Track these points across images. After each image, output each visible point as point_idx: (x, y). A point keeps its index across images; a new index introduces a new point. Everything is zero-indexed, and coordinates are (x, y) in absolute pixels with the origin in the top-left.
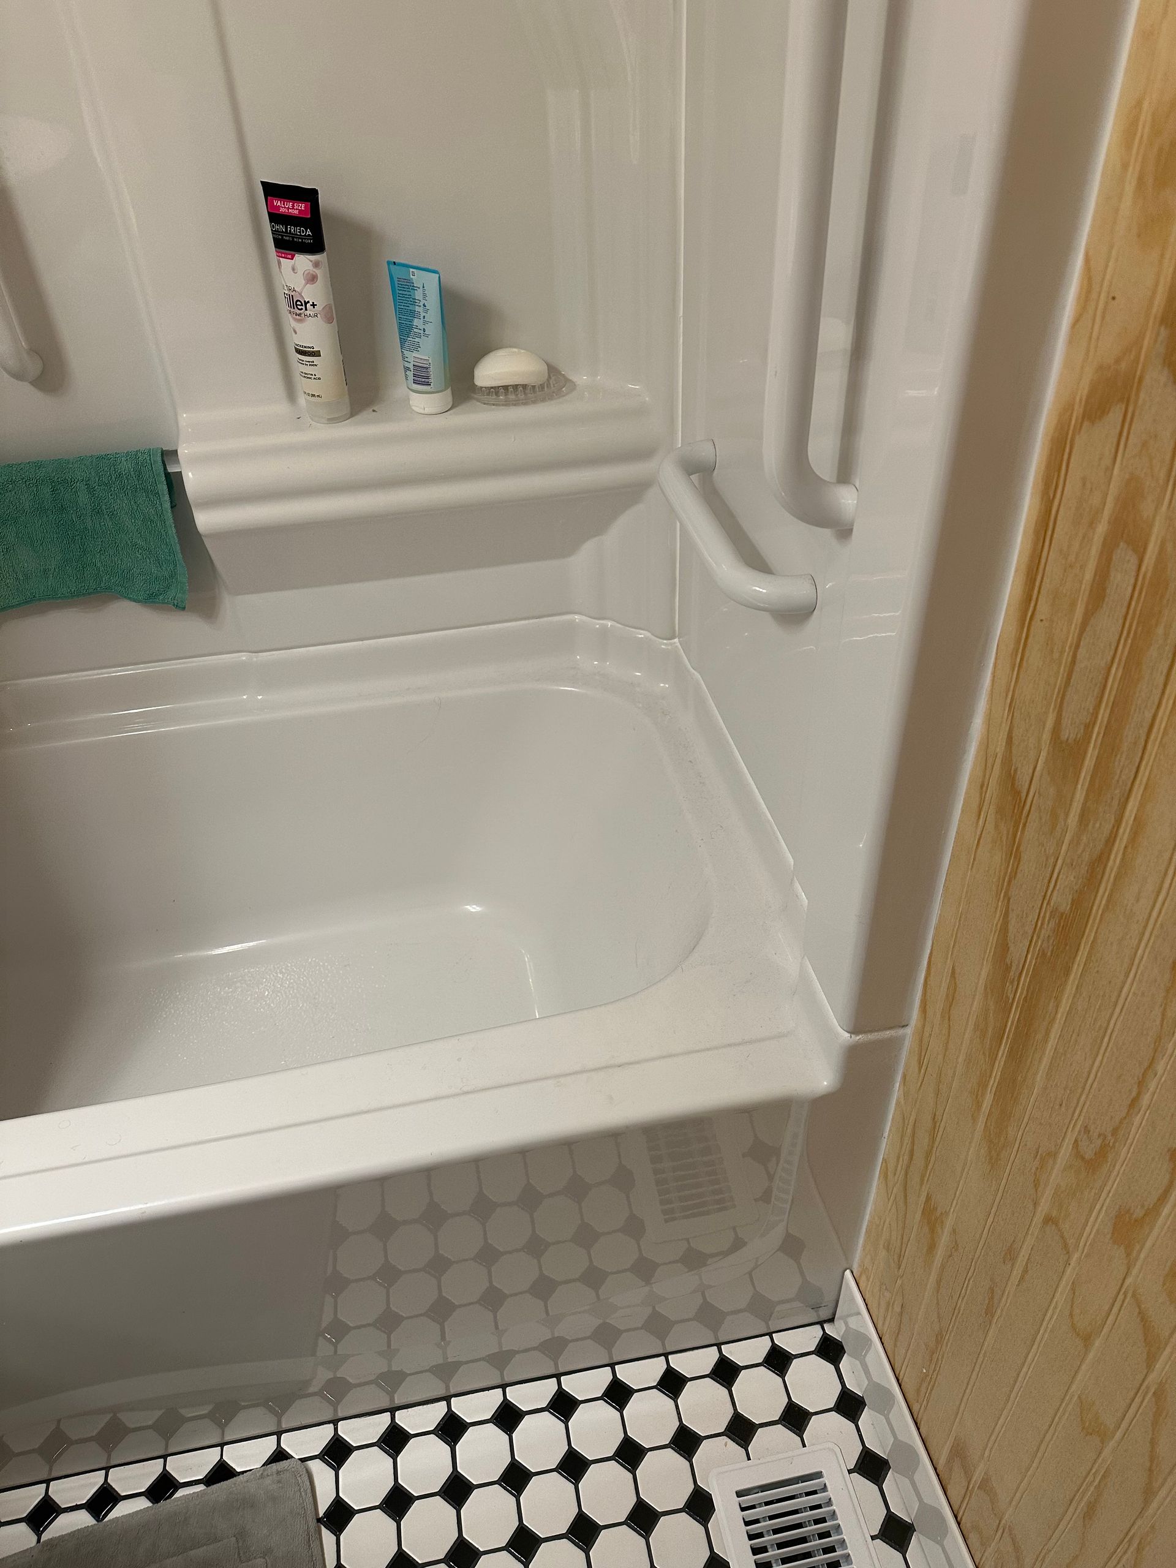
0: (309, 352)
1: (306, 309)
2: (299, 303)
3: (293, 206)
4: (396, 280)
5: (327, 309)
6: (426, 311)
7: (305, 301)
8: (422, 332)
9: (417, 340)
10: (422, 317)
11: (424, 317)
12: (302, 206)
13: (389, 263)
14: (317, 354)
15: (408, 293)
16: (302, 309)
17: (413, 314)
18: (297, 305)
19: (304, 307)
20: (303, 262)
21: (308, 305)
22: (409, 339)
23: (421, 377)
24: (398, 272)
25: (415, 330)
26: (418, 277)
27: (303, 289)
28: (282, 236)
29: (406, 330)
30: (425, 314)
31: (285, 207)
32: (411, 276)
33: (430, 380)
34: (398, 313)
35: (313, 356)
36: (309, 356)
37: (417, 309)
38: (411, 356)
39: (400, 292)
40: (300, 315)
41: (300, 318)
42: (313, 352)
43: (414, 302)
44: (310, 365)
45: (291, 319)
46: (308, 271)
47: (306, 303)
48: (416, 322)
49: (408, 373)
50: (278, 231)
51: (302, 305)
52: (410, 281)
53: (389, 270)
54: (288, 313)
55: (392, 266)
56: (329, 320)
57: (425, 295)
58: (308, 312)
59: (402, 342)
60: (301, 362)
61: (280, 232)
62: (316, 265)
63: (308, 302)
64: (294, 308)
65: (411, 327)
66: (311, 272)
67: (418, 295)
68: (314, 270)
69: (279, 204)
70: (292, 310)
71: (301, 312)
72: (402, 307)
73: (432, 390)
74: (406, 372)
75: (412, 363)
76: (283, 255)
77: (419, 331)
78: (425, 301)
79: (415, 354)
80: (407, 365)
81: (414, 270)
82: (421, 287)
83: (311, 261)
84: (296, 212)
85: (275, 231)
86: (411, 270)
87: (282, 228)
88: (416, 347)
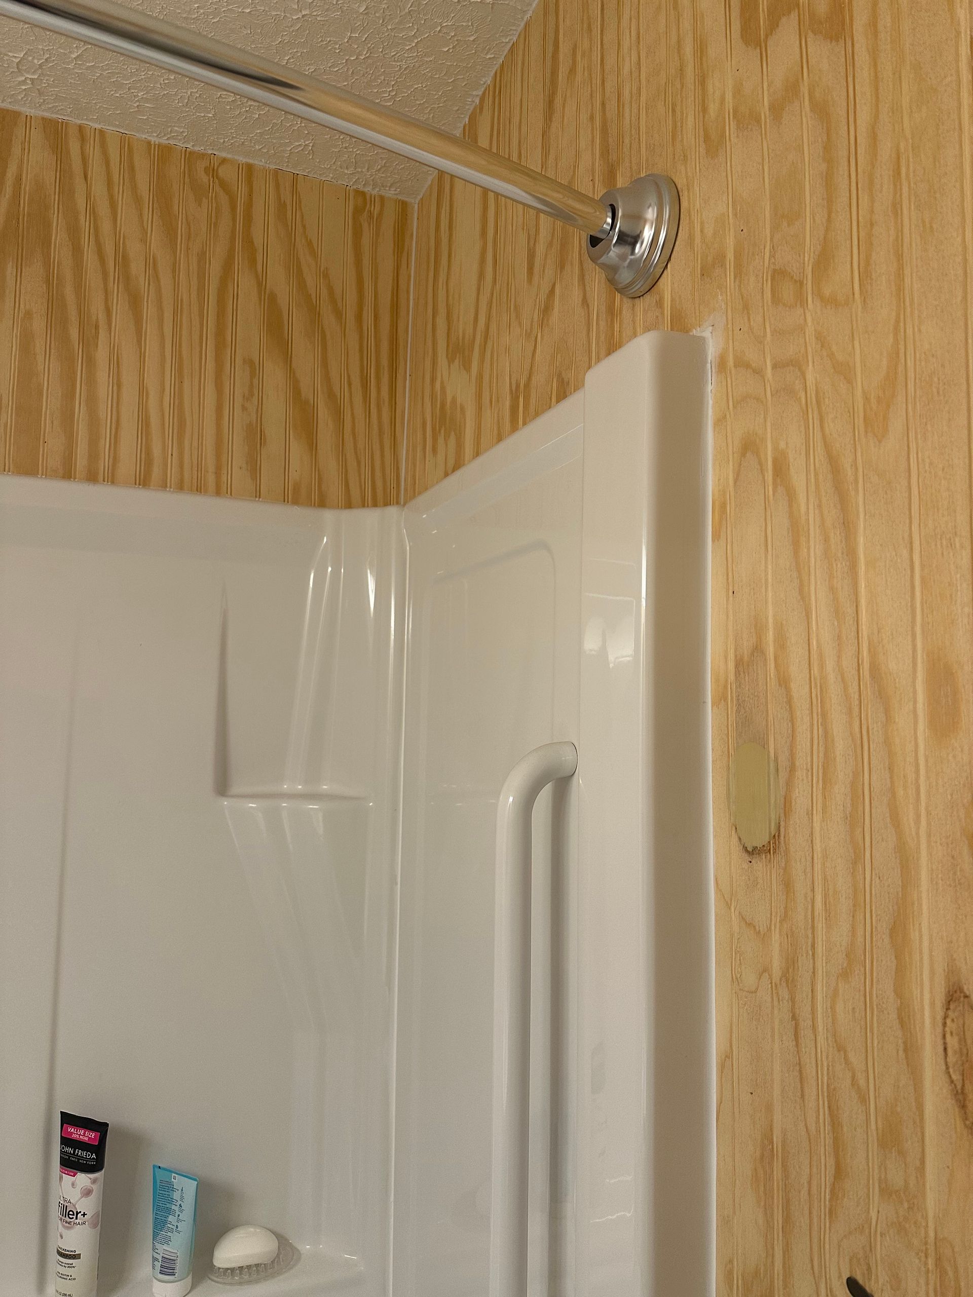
0: (70, 1255)
1: (77, 1218)
2: (71, 1213)
3: (84, 1133)
4: (158, 1181)
5: (96, 1215)
6: (181, 1211)
7: (77, 1212)
8: (175, 1228)
9: (169, 1234)
10: (177, 1215)
11: (179, 1215)
12: (93, 1135)
13: (154, 1166)
14: (76, 1257)
15: (167, 1193)
16: (73, 1218)
17: (169, 1211)
18: (69, 1214)
19: (75, 1217)
20: (83, 1179)
21: (79, 1215)
22: (162, 1233)
23: (167, 1268)
24: (160, 1175)
25: (169, 1225)
26: (178, 1181)
27: (78, 1201)
28: (69, 1157)
29: (160, 1225)
30: (180, 1213)
31: (77, 1134)
32: (173, 1180)
33: (175, 1271)
34: (155, 1212)
35: (74, 1259)
36: (70, 1258)
37: (173, 1207)
38: (162, 1248)
39: (161, 1192)
40: (69, 1223)
41: (69, 1226)
42: (74, 1255)
43: (171, 1201)
44: (68, 1267)
45: (60, 1226)
46: (85, 1187)
47: (77, 1213)
48: (171, 1218)
49: (156, 1263)
50: (66, 1152)
51: (73, 1215)
52: (170, 1184)
53: (154, 1174)
54: (58, 1219)
55: (157, 1170)
56: (95, 1226)
57: (182, 1198)
58: (77, 1221)
59: (155, 1235)
60: (60, 1264)
61: (68, 1153)
62: (94, 1181)
63: (80, 1212)
64: (65, 1217)
65: (165, 1222)
66: (89, 1187)
67: (176, 1195)
68: (92, 1186)
69: (72, 1130)
70: (63, 1218)
71: (71, 1220)
72: (161, 1205)
73: (176, 1279)
74: (153, 1262)
75: (162, 1255)
76: (66, 1172)
77: (173, 1227)
78: (181, 1202)
79: (165, 1247)
80: (156, 1255)
81: (175, 1175)
82: (180, 1190)
83: (90, 1179)
84: (86, 1139)
85: (64, 1152)
86: (173, 1174)
87: (70, 1150)
88: (167, 1241)
